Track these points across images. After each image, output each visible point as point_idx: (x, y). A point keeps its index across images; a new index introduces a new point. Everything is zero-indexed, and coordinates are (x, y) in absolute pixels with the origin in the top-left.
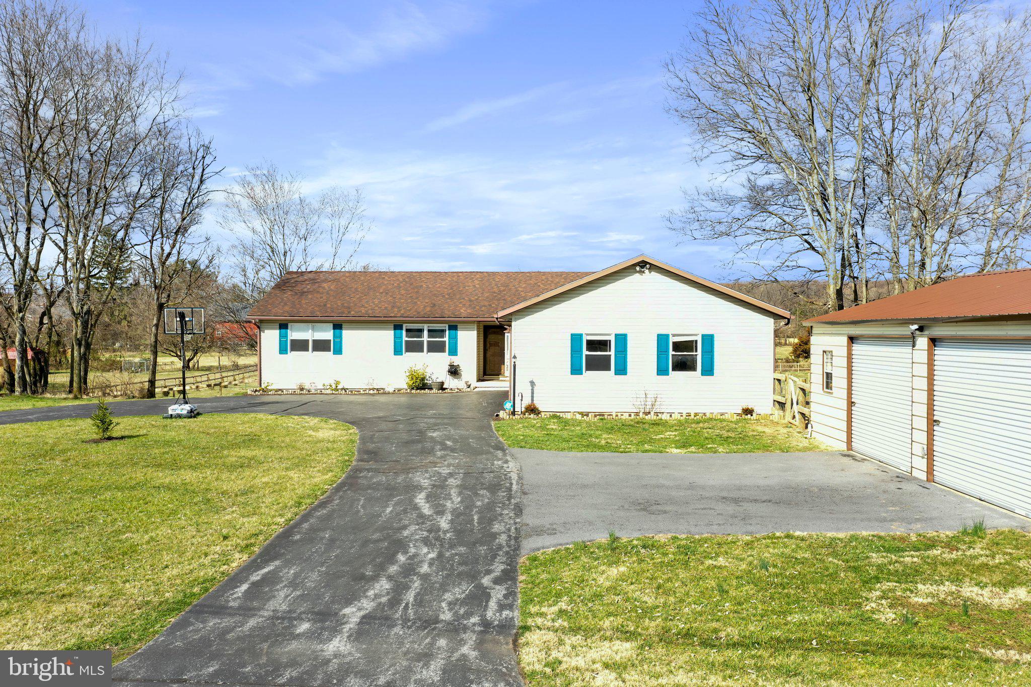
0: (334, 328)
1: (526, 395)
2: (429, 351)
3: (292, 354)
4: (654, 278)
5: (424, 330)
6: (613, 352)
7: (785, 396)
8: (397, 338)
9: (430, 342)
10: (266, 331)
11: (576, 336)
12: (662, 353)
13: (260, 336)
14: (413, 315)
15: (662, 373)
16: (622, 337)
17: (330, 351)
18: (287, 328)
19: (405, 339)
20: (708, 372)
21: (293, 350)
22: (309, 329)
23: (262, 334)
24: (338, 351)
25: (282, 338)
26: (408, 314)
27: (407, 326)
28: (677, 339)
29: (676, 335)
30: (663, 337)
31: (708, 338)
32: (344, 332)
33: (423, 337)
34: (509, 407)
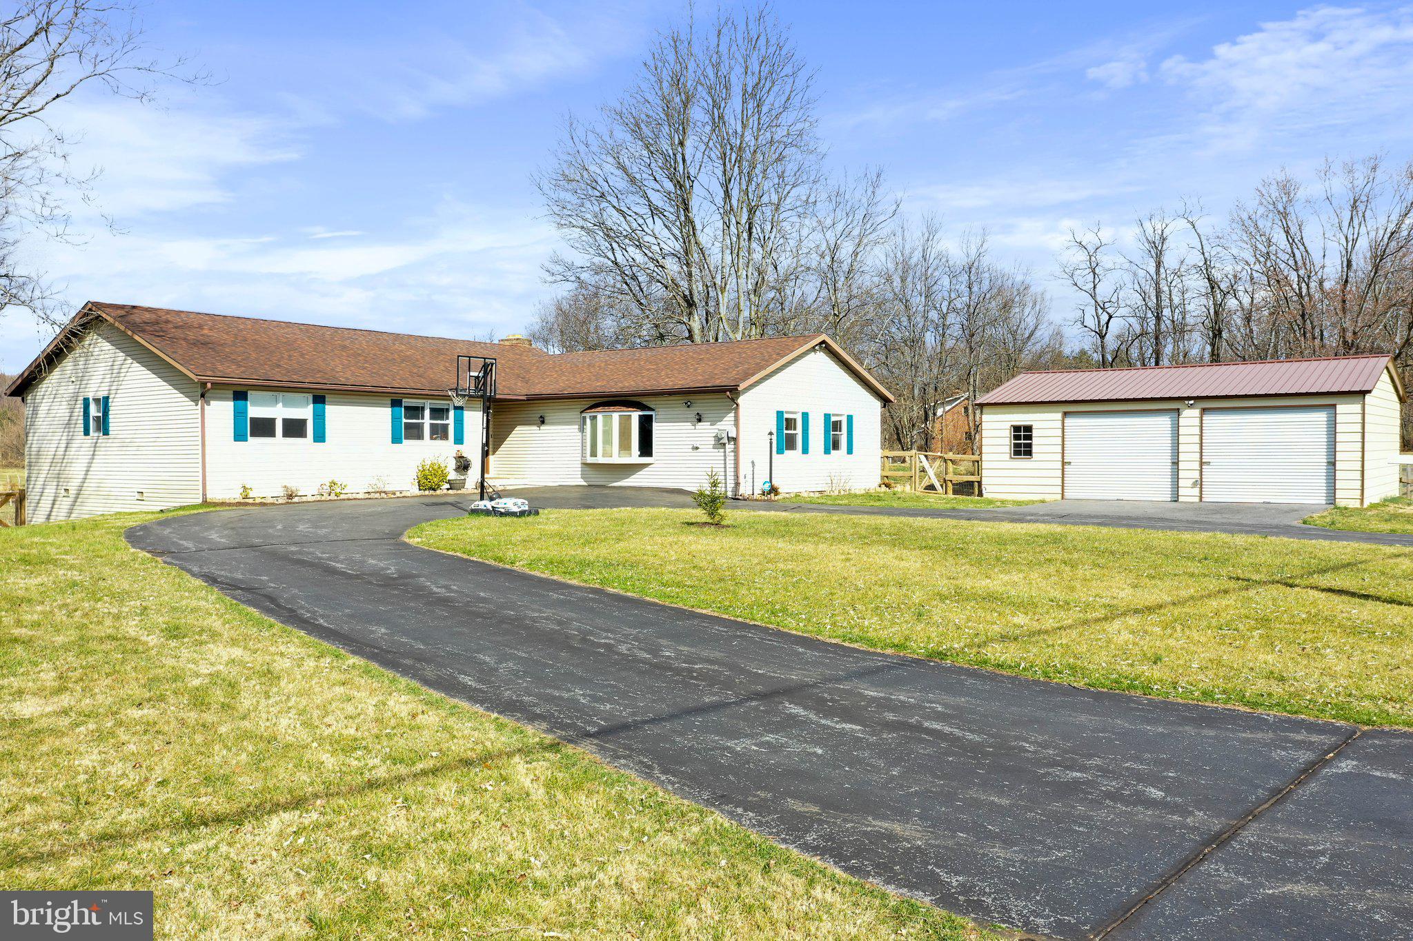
0: (315, 402)
1: (749, 477)
2: (432, 438)
3: (252, 441)
4: (821, 358)
5: (423, 409)
6: (799, 430)
7: (911, 470)
8: (395, 420)
9: (432, 425)
10: (212, 402)
11: (780, 414)
12: (826, 432)
13: (203, 409)
14: (419, 386)
15: (827, 452)
16: (805, 416)
17: (306, 437)
18: (246, 399)
19: (404, 420)
20: (850, 451)
21: (252, 435)
22: (277, 402)
23: (206, 406)
24: (320, 437)
25: (239, 415)
26: (413, 385)
27: (407, 402)
28: (833, 419)
29: (834, 415)
30: (827, 417)
31: (850, 418)
32: (327, 407)
33: (423, 418)
34: (767, 487)
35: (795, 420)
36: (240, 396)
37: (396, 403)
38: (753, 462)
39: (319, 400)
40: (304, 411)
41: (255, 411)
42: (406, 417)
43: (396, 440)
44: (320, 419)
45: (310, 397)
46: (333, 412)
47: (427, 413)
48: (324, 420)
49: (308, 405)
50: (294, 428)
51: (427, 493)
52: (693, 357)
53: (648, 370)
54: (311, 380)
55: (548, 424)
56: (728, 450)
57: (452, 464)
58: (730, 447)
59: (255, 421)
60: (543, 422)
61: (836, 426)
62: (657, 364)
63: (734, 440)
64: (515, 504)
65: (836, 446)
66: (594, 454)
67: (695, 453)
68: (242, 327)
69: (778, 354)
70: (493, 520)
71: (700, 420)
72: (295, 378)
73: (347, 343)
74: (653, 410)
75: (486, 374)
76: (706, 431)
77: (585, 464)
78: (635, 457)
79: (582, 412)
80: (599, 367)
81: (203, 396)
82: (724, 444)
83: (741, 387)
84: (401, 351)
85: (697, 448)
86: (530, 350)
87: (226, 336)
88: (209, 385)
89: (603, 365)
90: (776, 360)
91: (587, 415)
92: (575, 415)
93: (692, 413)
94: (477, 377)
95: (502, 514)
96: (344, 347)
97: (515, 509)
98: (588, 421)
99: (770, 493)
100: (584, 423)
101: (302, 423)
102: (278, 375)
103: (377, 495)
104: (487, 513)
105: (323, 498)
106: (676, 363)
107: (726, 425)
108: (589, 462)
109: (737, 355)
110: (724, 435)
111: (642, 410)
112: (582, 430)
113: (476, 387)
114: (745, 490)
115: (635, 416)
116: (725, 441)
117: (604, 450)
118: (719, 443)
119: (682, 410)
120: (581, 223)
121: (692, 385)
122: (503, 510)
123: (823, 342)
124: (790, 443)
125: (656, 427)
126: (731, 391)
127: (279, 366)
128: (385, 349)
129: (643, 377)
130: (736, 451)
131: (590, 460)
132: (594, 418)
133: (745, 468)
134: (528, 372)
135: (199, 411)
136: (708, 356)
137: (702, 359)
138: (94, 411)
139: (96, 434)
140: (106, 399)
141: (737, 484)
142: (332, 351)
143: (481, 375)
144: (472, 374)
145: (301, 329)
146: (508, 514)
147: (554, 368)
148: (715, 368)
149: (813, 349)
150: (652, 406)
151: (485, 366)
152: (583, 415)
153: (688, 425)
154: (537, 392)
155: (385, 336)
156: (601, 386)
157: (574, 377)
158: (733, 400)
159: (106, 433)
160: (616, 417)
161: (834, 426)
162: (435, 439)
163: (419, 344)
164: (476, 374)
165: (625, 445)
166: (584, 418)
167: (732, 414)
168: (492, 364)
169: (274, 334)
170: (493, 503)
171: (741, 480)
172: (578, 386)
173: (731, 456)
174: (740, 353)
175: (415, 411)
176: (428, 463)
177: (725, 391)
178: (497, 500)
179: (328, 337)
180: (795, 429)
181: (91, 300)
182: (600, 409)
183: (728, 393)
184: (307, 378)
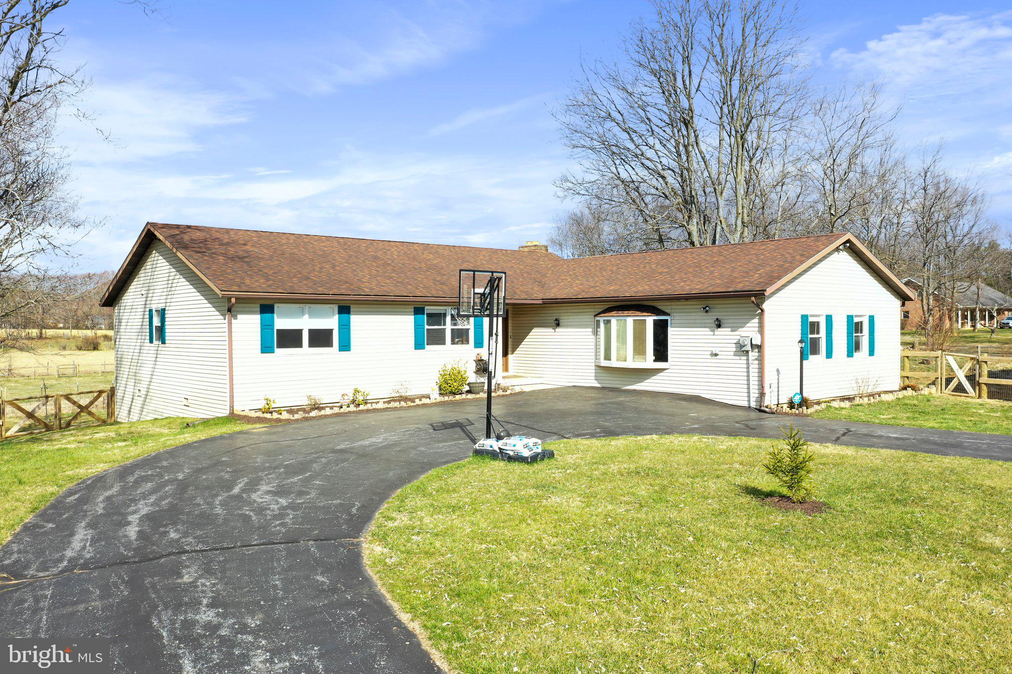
0: (340, 312)
1: (775, 386)
2: (453, 343)
3: (280, 352)
4: (844, 257)
5: (445, 315)
6: (823, 334)
7: (936, 371)
8: (418, 327)
9: (452, 330)
10: (239, 316)
11: (804, 318)
12: (849, 334)
13: (230, 324)
14: (441, 294)
15: (850, 355)
16: (829, 319)
17: (332, 346)
18: (272, 312)
19: (427, 327)
20: (871, 352)
21: (280, 345)
22: (303, 314)
23: (233, 321)
24: (345, 346)
25: (266, 327)
26: (434, 293)
27: (429, 309)
28: (856, 320)
29: (856, 316)
30: (850, 318)
31: (872, 319)
32: (352, 317)
33: (445, 324)
34: (797, 400)
35: (818, 323)
36: (267, 309)
37: (418, 311)
38: (778, 371)
39: (344, 310)
40: (330, 322)
41: (282, 322)
42: (428, 324)
43: (419, 346)
44: (345, 328)
45: (336, 308)
46: (357, 321)
47: (448, 318)
48: (349, 329)
49: (334, 315)
50: (321, 338)
51: (446, 398)
52: (705, 260)
53: (661, 273)
54: (335, 291)
55: (562, 326)
56: (751, 358)
57: (473, 367)
58: (753, 355)
59: (280, 332)
60: (558, 325)
61: (858, 327)
62: (669, 267)
63: (760, 348)
64: (526, 446)
65: (857, 347)
66: (608, 357)
67: (714, 360)
68: (284, 241)
69: (802, 255)
70: (499, 464)
71: (719, 326)
72: (321, 290)
73: (379, 254)
74: (668, 314)
75: (492, 290)
76: (726, 338)
77: (598, 367)
78: (649, 361)
79: (595, 316)
80: (611, 270)
81: (229, 310)
82: (747, 352)
83: (766, 294)
84: (429, 260)
85: (716, 355)
86: (546, 255)
87: (266, 251)
88: (233, 300)
89: (614, 268)
90: (802, 262)
91: (601, 319)
92: (589, 318)
93: (711, 318)
94: (483, 294)
95: (510, 459)
96: (376, 258)
97: (526, 453)
98: (602, 325)
99: (800, 405)
100: (598, 326)
101: (329, 332)
102: (305, 288)
103: (397, 404)
104: (494, 455)
105: (342, 410)
106: (689, 266)
107: (749, 331)
108: (602, 365)
109: (754, 257)
110: (748, 342)
111: (657, 315)
112: (596, 333)
113: (482, 305)
114: (770, 401)
115: (650, 321)
116: (749, 348)
117: (618, 354)
118: (741, 350)
119: (700, 316)
120: (588, 143)
121: (711, 289)
122: (511, 453)
123: (848, 241)
124: (814, 348)
125: (672, 332)
126: (755, 296)
127: (307, 278)
128: (414, 259)
129: (657, 281)
130: (761, 360)
131: (605, 363)
132: (608, 322)
133: (770, 377)
134: (544, 276)
135: (226, 325)
136: (722, 258)
137: (716, 262)
138: (156, 322)
139: (157, 342)
140: (164, 310)
141: (762, 395)
142: (364, 262)
143: (488, 291)
144: (477, 291)
145: (339, 242)
146: (518, 459)
147: (568, 272)
148: (732, 271)
149: (837, 249)
150: (668, 311)
151: (491, 281)
152: (597, 318)
153: (706, 331)
154: (552, 296)
155: (415, 247)
156: (615, 291)
157: (588, 281)
158: (759, 306)
159: (164, 342)
160: (630, 321)
161: (855, 327)
162: (457, 343)
163: (446, 253)
164: (481, 291)
165: (639, 349)
166: (598, 322)
167: (756, 320)
168: (500, 279)
169: (312, 248)
170: (500, 444)
171: (767, 390)
172: (592, 290)
173: (754, 366)
174: (756, 255)
175: (437, 318)
176: (449, 367)
177: (750, 296)
178: (505, 441)
179: (363, 248)
180: (818, 333)
181: (150, 221)
182: (613, 313)
183: (753, 299)
184: (331, 289)
